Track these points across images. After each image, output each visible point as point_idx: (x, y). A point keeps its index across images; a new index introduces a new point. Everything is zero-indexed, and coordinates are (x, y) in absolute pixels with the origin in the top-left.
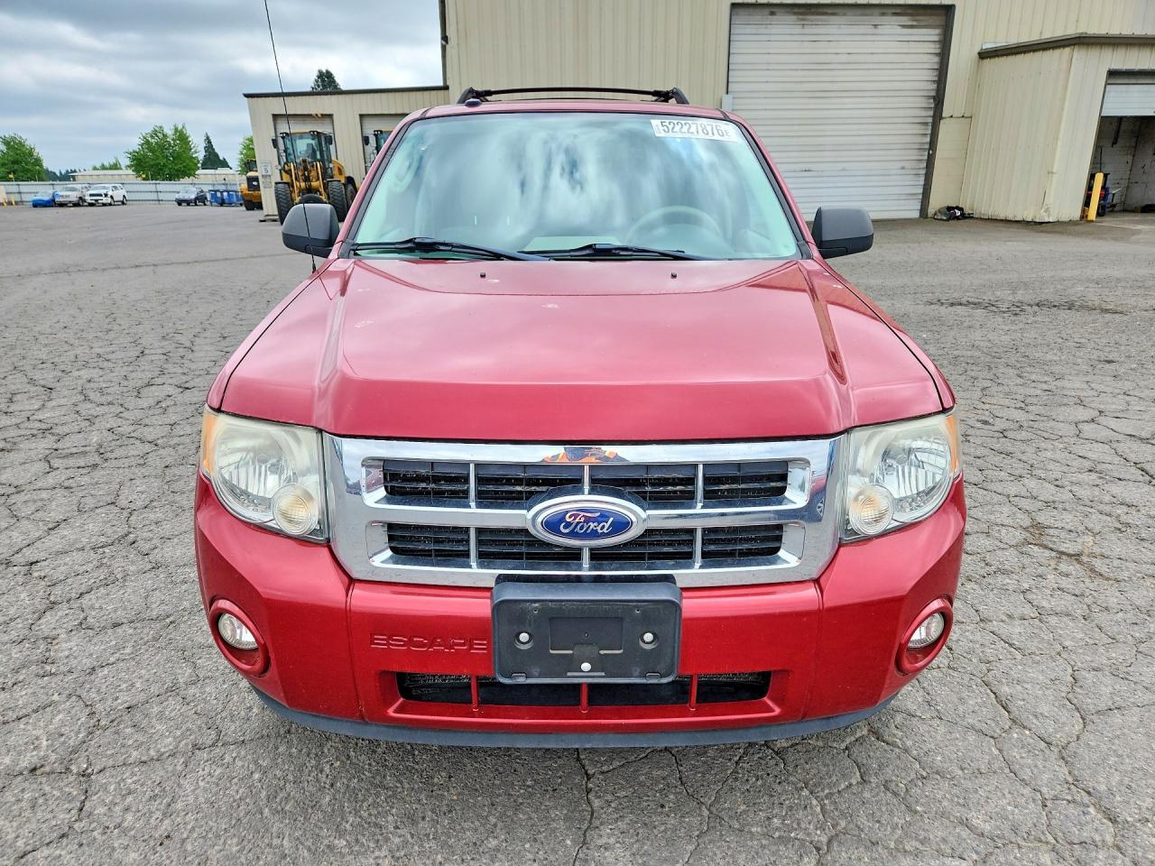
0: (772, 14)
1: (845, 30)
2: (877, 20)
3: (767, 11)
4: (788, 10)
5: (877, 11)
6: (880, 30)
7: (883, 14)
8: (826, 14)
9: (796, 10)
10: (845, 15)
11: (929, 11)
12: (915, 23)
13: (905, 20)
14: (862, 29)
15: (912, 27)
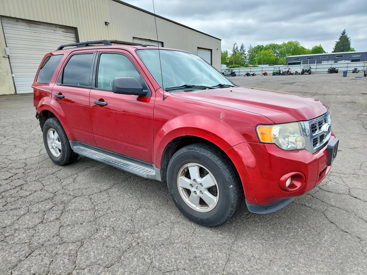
0: (17, 21)
1: (45, 30)
2: (55, 29)
3: (15, 20)
4: (23, 21)
5: (54, 26)
6: (56, 32)
7: (56, 27)
8: (37, 24)
9: (26, 21)
10: (44, 25)
11: (70, 28)
12: (66, 31)
13: (63, 30)
14: (50, 31)
15: (66, 32)
